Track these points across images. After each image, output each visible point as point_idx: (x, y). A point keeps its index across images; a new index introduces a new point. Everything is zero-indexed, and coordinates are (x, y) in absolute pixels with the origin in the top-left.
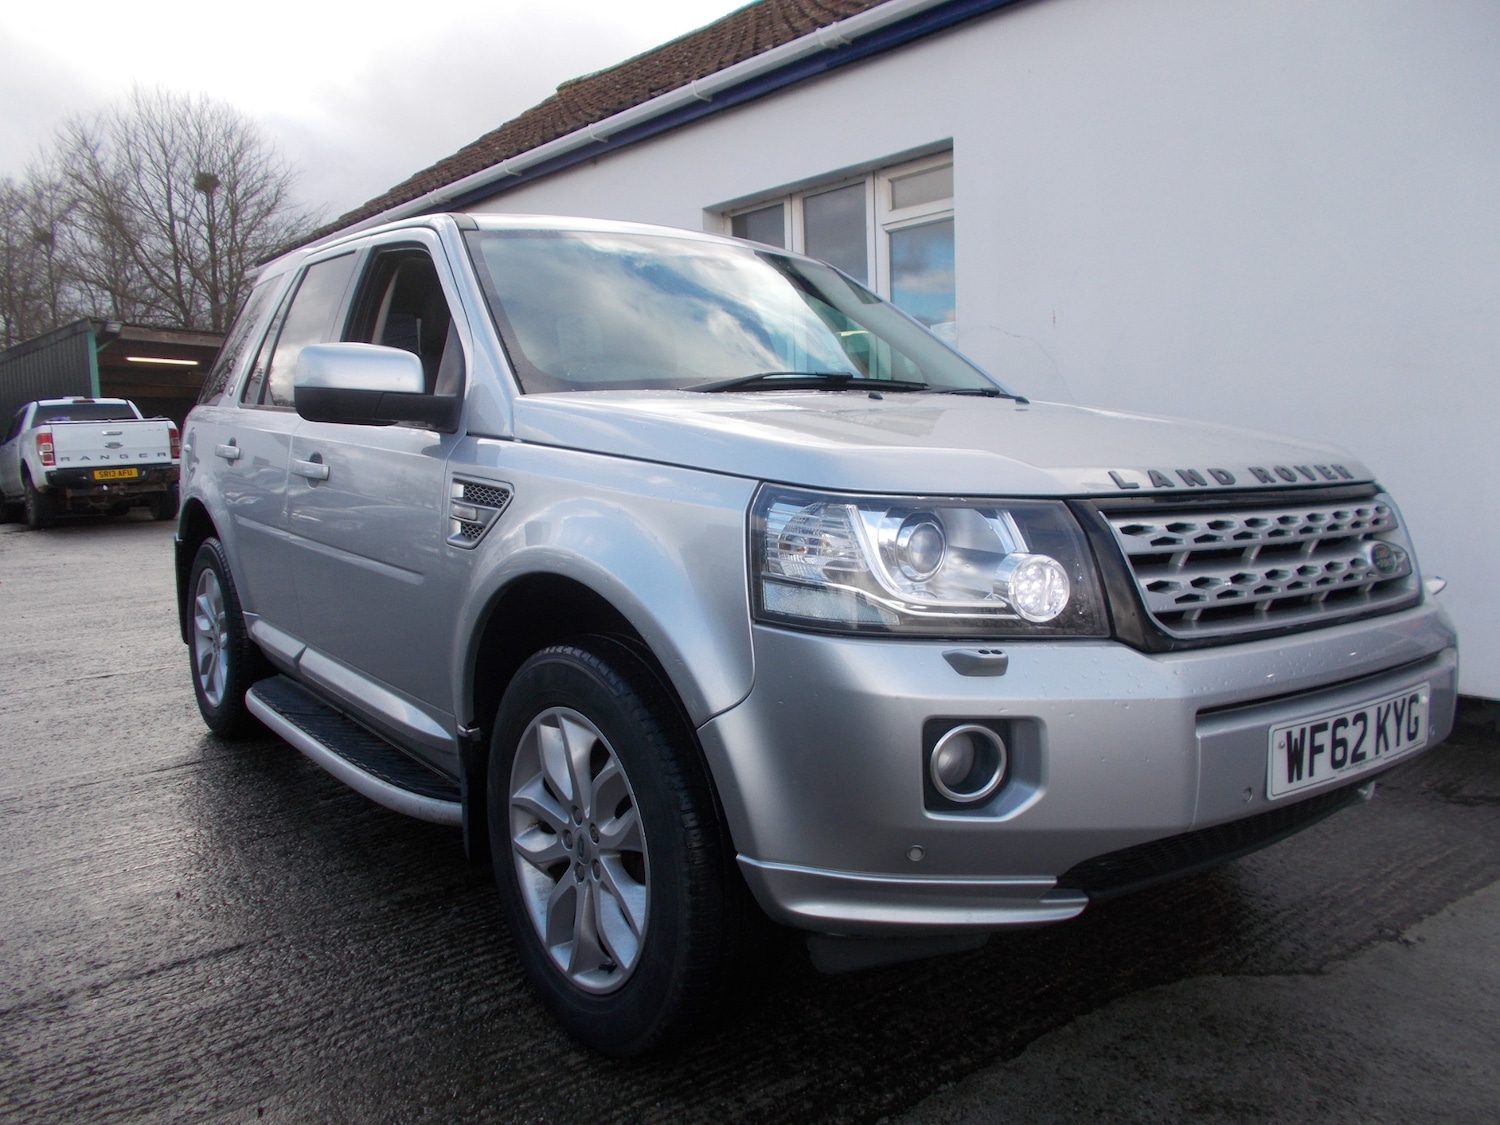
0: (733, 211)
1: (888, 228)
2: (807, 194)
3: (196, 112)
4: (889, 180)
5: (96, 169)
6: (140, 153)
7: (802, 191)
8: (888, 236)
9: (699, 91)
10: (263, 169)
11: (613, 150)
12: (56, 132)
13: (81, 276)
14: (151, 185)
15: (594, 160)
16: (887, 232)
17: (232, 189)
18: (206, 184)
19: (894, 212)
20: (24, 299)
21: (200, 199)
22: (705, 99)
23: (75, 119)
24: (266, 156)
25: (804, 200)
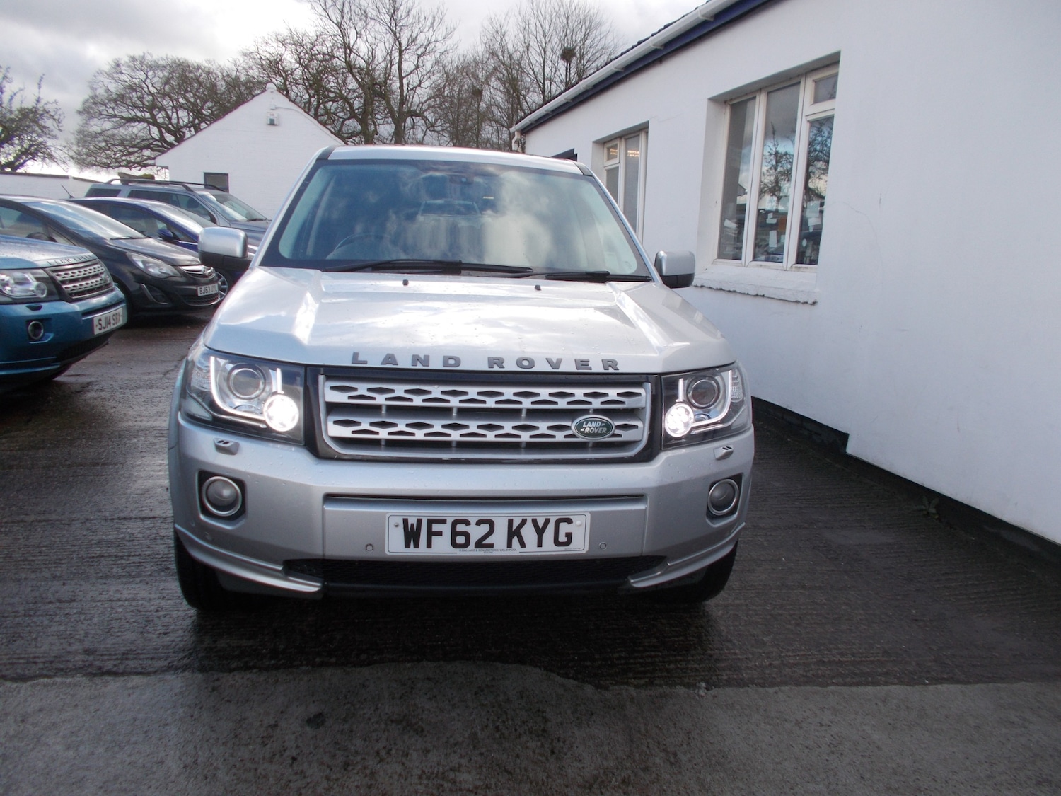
0: (731, 100)
1: (811, 118)
2: (770, 89)
3: (566, 5)
4: (814, 81)
5: (503, 48)
6: (531, 35)
7: (766, 87)
8: (809, 124)
9: (702, 13)
10: (602, 43)
11: (669, 53)
12: (482, 26)
13: (493, 119)
14: (535, 57)
15: (660, 60)
16: (808, 121)
17: (582, 57)
18: (567, 55)
19: (816, 105)
20: (463, 132)
21: (562, 65)
22: (709, 19)
23: (493, 17)
24: (605, 34)
25: (769, 93)
